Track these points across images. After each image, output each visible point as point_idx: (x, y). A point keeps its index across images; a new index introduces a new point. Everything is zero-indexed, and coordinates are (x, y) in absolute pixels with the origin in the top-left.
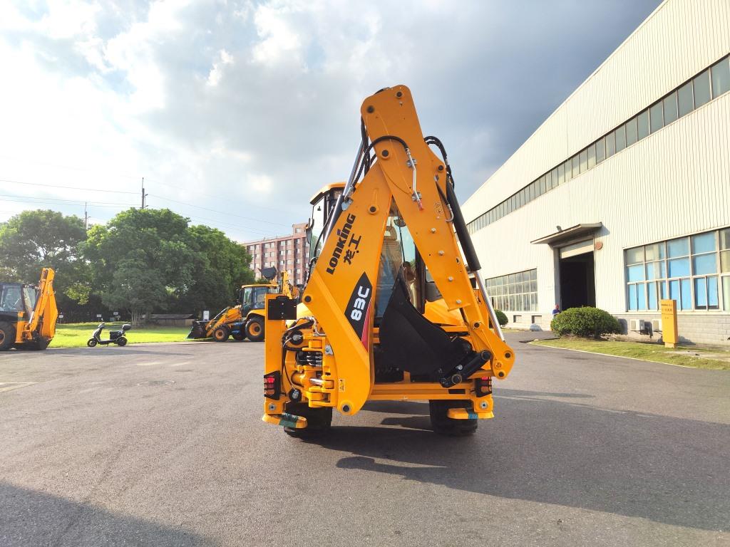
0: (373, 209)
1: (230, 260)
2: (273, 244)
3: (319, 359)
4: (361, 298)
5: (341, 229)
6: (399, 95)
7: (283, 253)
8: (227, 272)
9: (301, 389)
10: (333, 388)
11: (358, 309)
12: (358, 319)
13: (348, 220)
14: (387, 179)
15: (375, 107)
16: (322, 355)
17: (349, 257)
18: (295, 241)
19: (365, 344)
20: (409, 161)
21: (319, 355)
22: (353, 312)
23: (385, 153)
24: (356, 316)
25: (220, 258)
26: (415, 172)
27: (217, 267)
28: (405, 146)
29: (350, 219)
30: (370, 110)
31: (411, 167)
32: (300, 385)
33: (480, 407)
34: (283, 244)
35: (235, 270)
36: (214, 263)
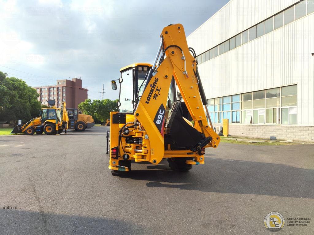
0: (166, 76)
1: (29, 95)
2: (46, 89)
3: (140, 141)
4: (161, 115)
5: (152, 84)
6: (179, 28)
7: (51, 93)
8: (27, 101)
9: (129, 154)
10: (148, 153)
11: (159, 120)
12: (159, 124)
13: (155, 80)
14: (173, 64)
15: (169, 32)
16: (143, 139)
17: (156, 96)
18: (58, 88)
19: (162, 134)
20: (183, 57)
21: (140, 139)
22: (157, 121)
23: (173, 52)
24: (159, 122)
25: (24, 94)
26: (185, 62)
27: (22, 99)
28: (181, 51)
29: (156, 80)
30: (166, 33)
31: (183, 60)
32: (129, 153)
33: (200, 159)
34: (52, 89)
35: (32, 101)
36: (21, 96)
